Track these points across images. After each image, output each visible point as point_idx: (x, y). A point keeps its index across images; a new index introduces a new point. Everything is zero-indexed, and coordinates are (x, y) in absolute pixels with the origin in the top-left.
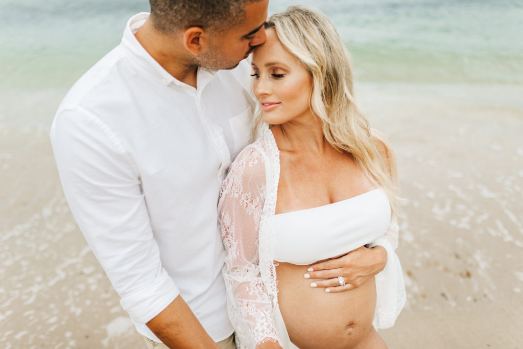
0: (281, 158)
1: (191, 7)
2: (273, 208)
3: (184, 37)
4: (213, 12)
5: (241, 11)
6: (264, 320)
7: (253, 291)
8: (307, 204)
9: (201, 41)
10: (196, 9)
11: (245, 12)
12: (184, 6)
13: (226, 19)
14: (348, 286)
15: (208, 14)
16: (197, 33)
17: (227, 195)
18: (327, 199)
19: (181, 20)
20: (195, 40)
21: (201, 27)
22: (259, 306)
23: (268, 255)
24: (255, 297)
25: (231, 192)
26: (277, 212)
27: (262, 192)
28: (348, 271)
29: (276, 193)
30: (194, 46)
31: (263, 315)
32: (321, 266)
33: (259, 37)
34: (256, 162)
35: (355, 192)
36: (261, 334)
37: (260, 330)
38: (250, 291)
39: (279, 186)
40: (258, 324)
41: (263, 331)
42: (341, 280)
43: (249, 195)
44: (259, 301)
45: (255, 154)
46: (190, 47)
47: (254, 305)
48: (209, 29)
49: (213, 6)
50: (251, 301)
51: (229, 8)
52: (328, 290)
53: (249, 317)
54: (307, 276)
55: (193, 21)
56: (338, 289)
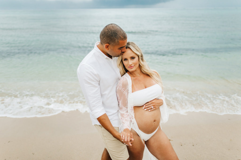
0: (131, 78)
1: (107, 39)
2: (131, 91)
3: (105, 45)
4: (112, 41)
5: (118, 42)
6: (127, 124)
7: (125, 116)
8: (140, 89)
9: (109, 47)
10: (108, 39)
11: (119, 42)
12: (106, 38)
13: (114, 43)
14: (154, 108)
15: (111, 41)
16: (108, 45)
17: (118, 89)
18: (144, 87)
19: (105, 42)
20: (107, 47)
21: (109, 44)
22: (126, 120)
23: (131, 104)
24: (125, 118)
25: (119, 88)
26: (132, 92)
27: (127, 87)
28: (154, 104)
29: (131, 87)
30: (107, 48)
31: (127, 122)
32: (147, 104)
33: (124, 50)
34: (125, 80)
35: (151, 85)
36: (125, 127)
37: (125, 126)
38: (124, 116)
39: (132, 85)
40: (125, 124)
41: (126, 126)
42: (152, 107)
43: (124, 88)
44: (126, 119)
45: (125, 78)
46: (106, 48)
47: (125, 120)
48: (111, 45)
49: (112, 39)
50: (124, 118)
51: (115, 41)
52: (149, 110)
53: (123, 123)
54: (143, 108)
55: (107, 42)
56: (152, 110)
